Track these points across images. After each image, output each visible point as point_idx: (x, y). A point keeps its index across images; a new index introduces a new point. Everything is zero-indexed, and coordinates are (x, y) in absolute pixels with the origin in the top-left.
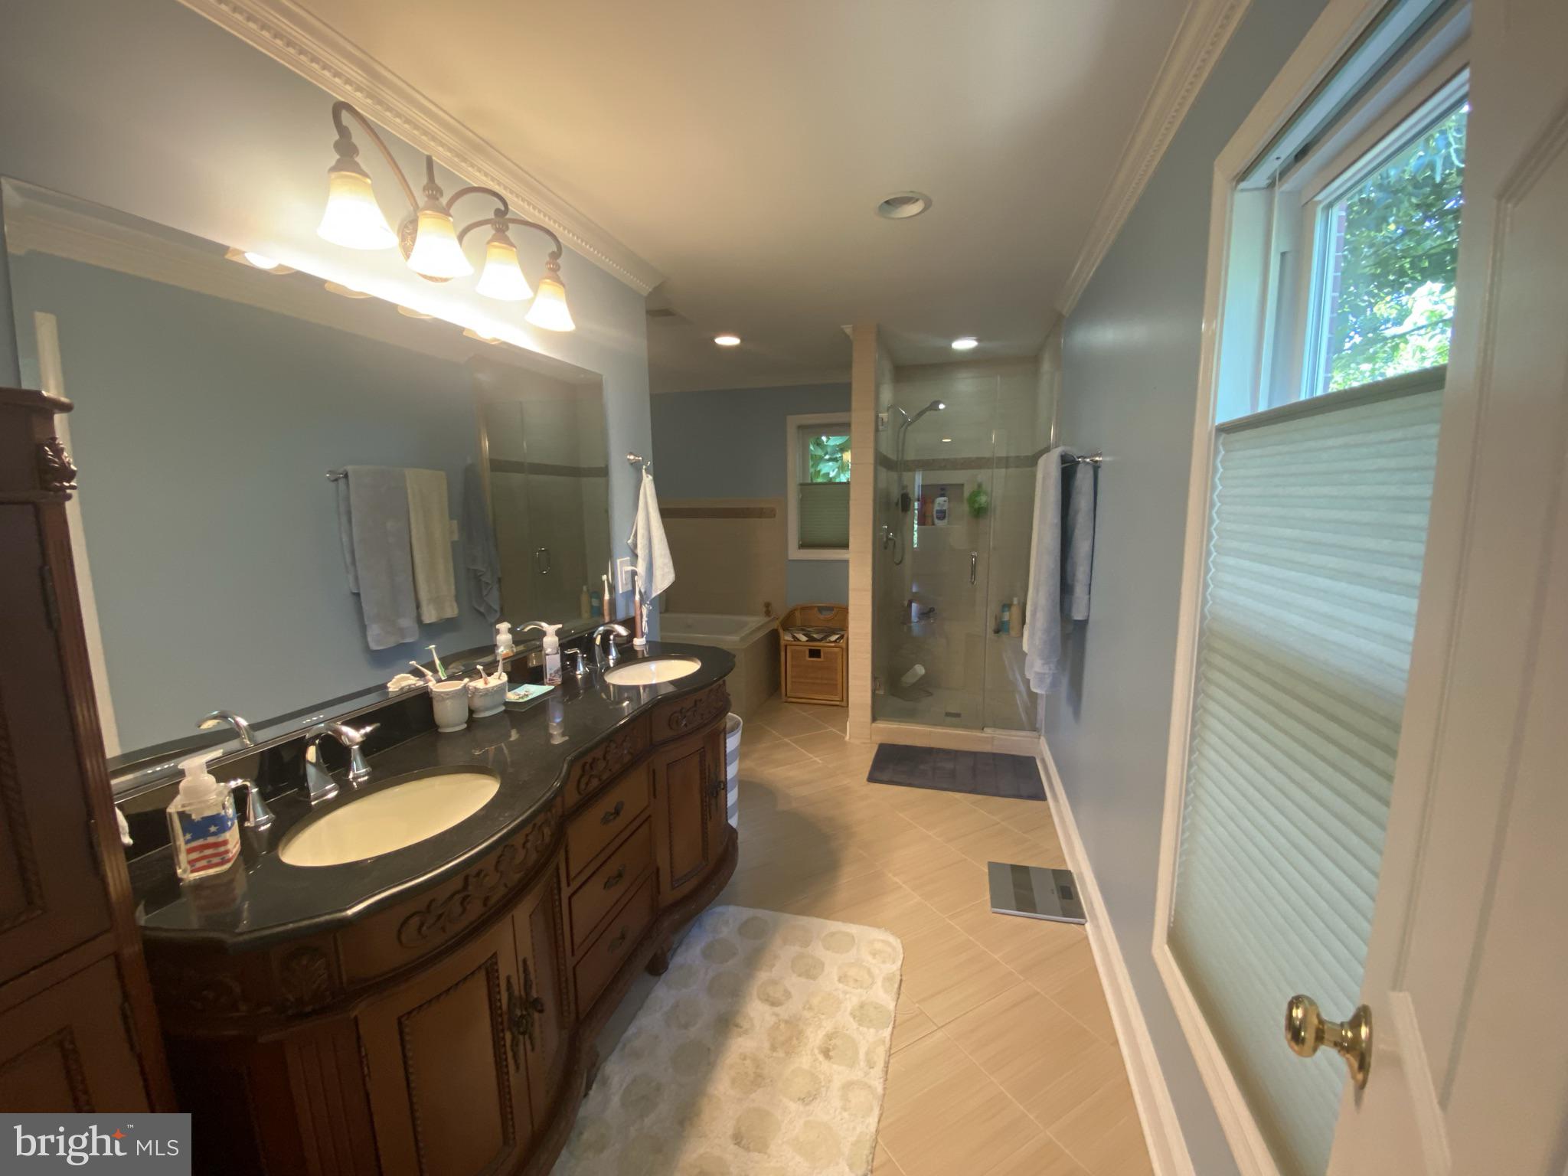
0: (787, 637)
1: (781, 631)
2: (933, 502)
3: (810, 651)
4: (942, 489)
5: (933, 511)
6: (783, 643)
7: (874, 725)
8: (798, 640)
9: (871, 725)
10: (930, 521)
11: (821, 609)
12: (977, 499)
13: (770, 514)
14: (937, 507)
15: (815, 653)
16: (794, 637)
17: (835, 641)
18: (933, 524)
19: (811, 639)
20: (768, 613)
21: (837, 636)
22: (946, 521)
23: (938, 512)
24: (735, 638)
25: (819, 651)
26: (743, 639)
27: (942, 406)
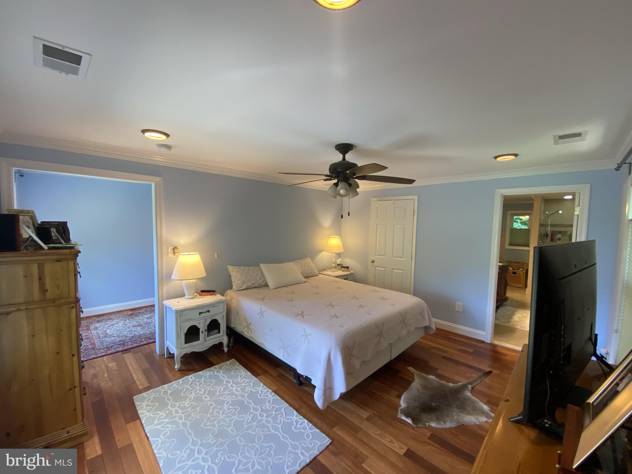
2: (556, 235)
3: (513, 272)
4: (560, 232)
11: (516, 263)
14: (558, 237)
15: (514, 273)
17: (522, 270)
18: (556, 242)
19: (513, 269)
21: (522, 269)
22: (561, 241)
23: (558, 238)
25: (516, 273)
27: (560, 212)
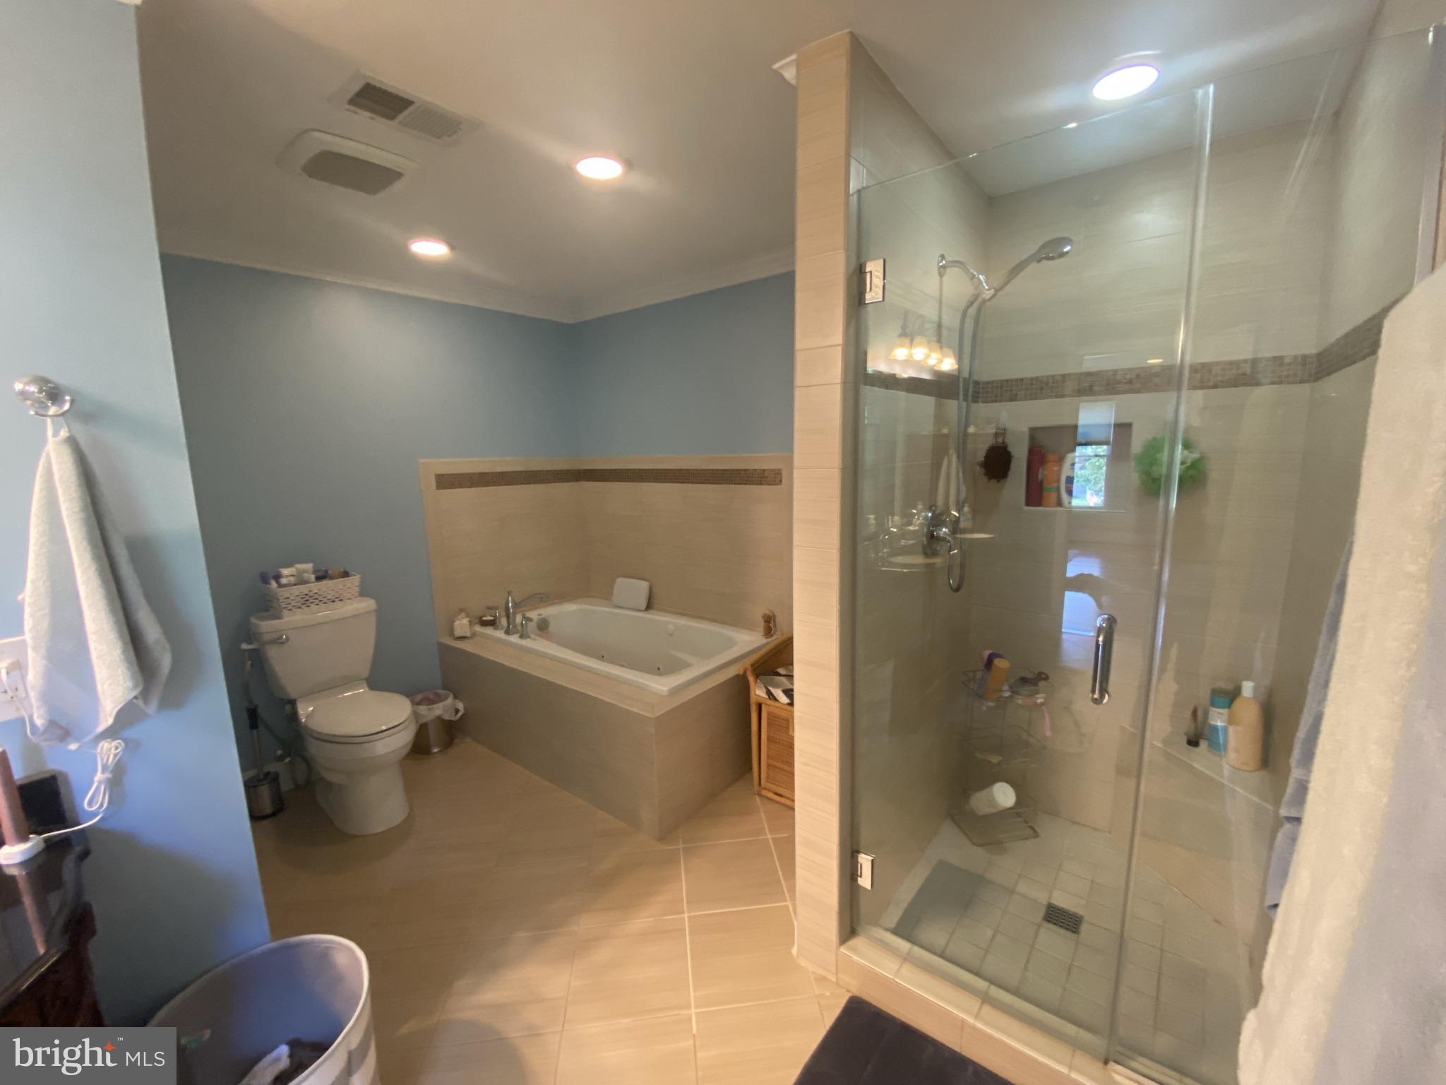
0: (758, 692)
1: (751, 679)
5: (1058, 481)
6: (753, 700)
7: (843, 949)
8: (776, 700)
9: (838, 949)
10: (1053, 497)
12: (1158, 456)
13: (771, 478)
16: (769, 693)
18: (1060, 504)
20: (768, 632)
24: (661, 685)
26: (675, 691)
